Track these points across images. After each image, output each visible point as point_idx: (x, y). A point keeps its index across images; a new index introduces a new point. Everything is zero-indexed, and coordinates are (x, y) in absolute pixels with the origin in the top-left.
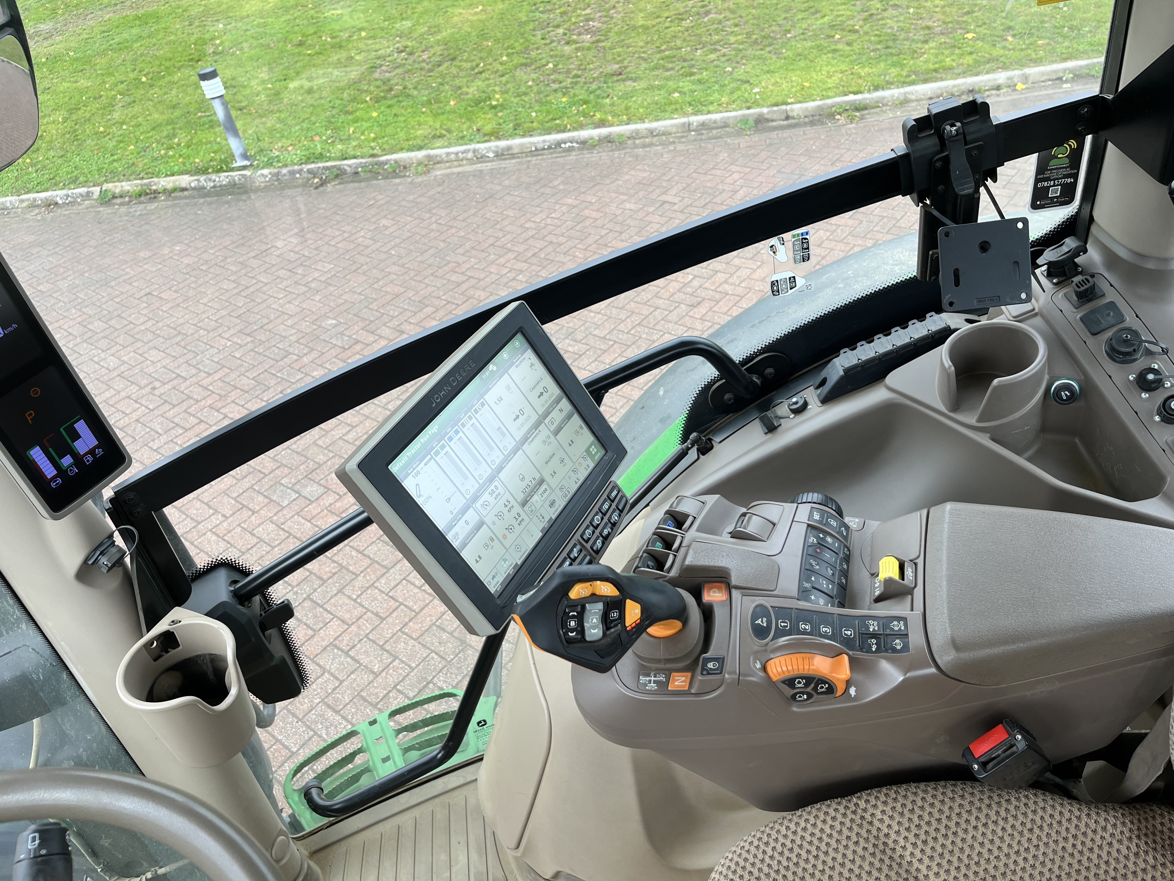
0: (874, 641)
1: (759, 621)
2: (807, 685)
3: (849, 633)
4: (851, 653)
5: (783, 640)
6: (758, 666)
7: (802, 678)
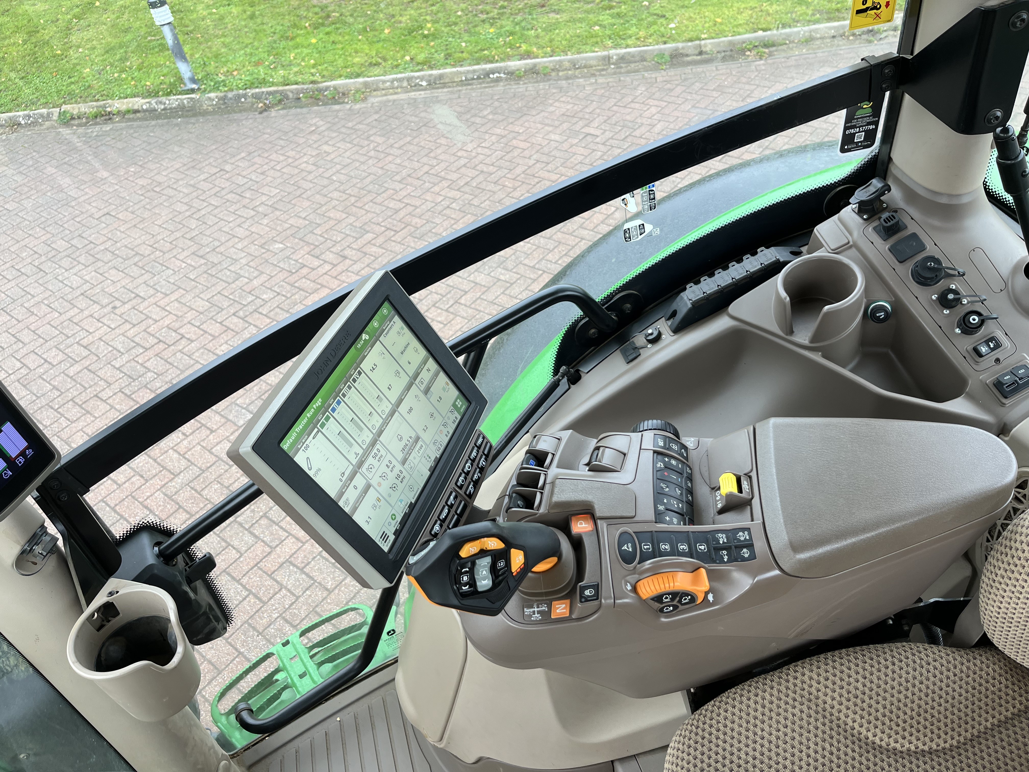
2: (672, 599)
3: (702, 547)
5: (648, 564)
6: (629, 587)
7: (669, 594)
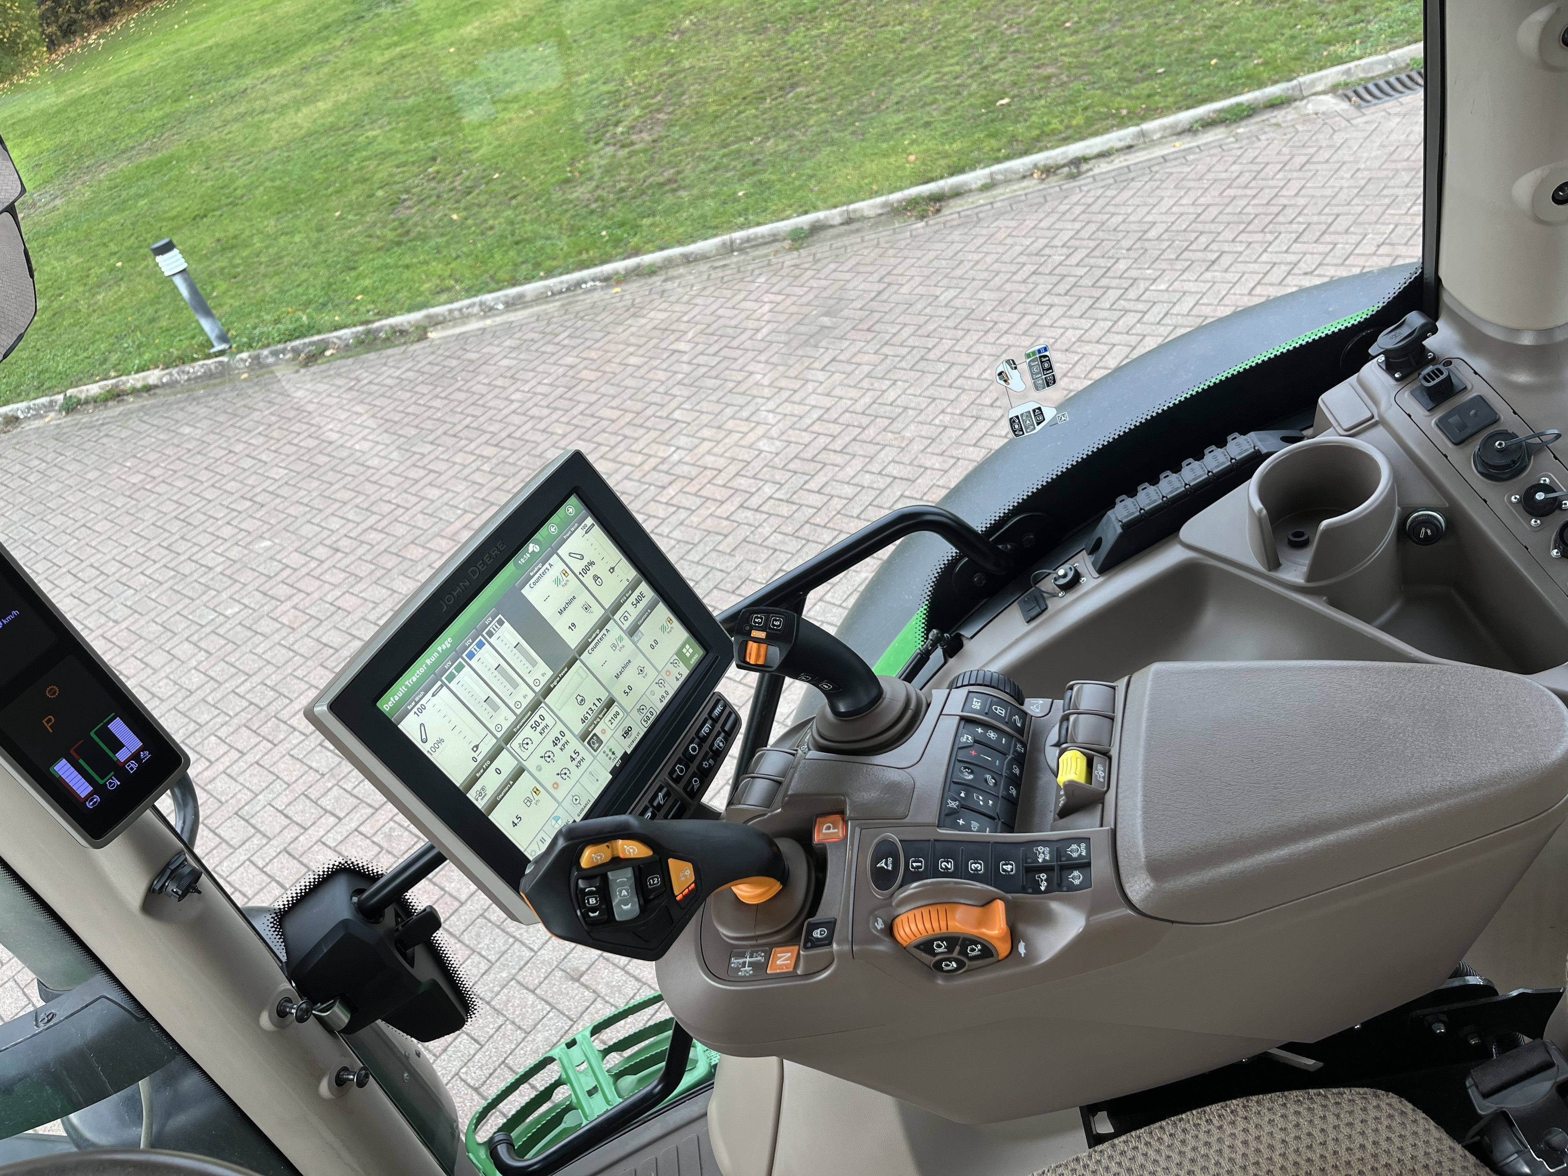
0: (1043, 876)
1: (882, 864)
4: (1009, 896)
